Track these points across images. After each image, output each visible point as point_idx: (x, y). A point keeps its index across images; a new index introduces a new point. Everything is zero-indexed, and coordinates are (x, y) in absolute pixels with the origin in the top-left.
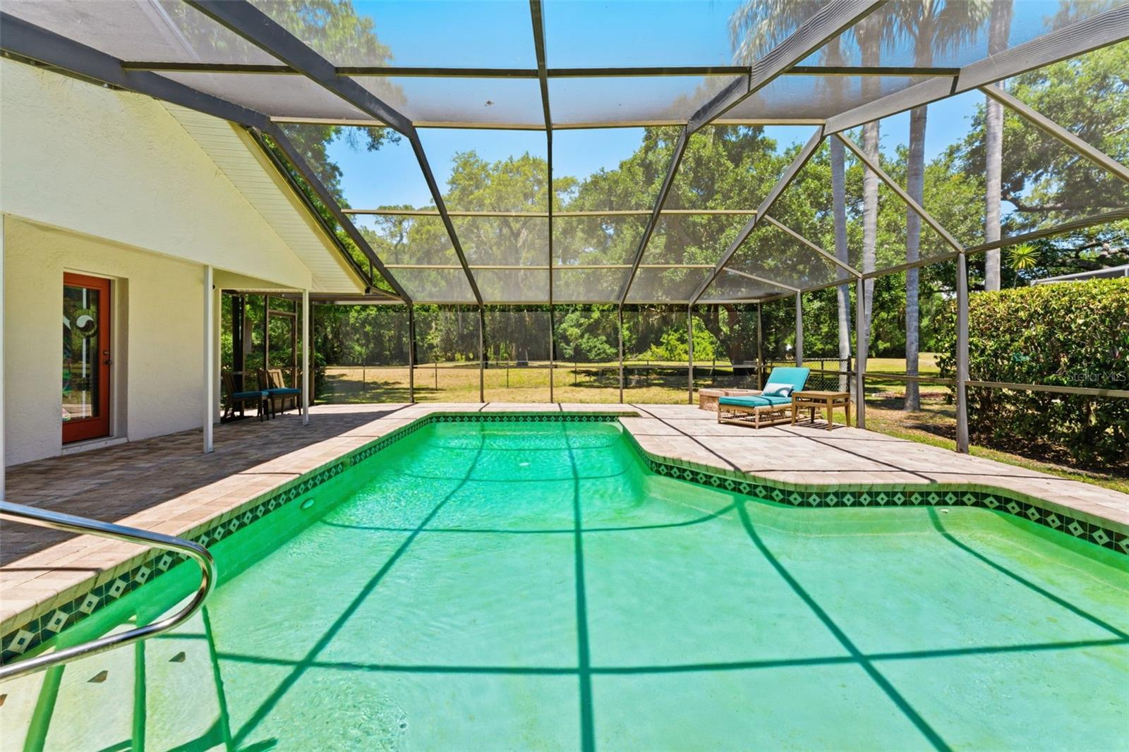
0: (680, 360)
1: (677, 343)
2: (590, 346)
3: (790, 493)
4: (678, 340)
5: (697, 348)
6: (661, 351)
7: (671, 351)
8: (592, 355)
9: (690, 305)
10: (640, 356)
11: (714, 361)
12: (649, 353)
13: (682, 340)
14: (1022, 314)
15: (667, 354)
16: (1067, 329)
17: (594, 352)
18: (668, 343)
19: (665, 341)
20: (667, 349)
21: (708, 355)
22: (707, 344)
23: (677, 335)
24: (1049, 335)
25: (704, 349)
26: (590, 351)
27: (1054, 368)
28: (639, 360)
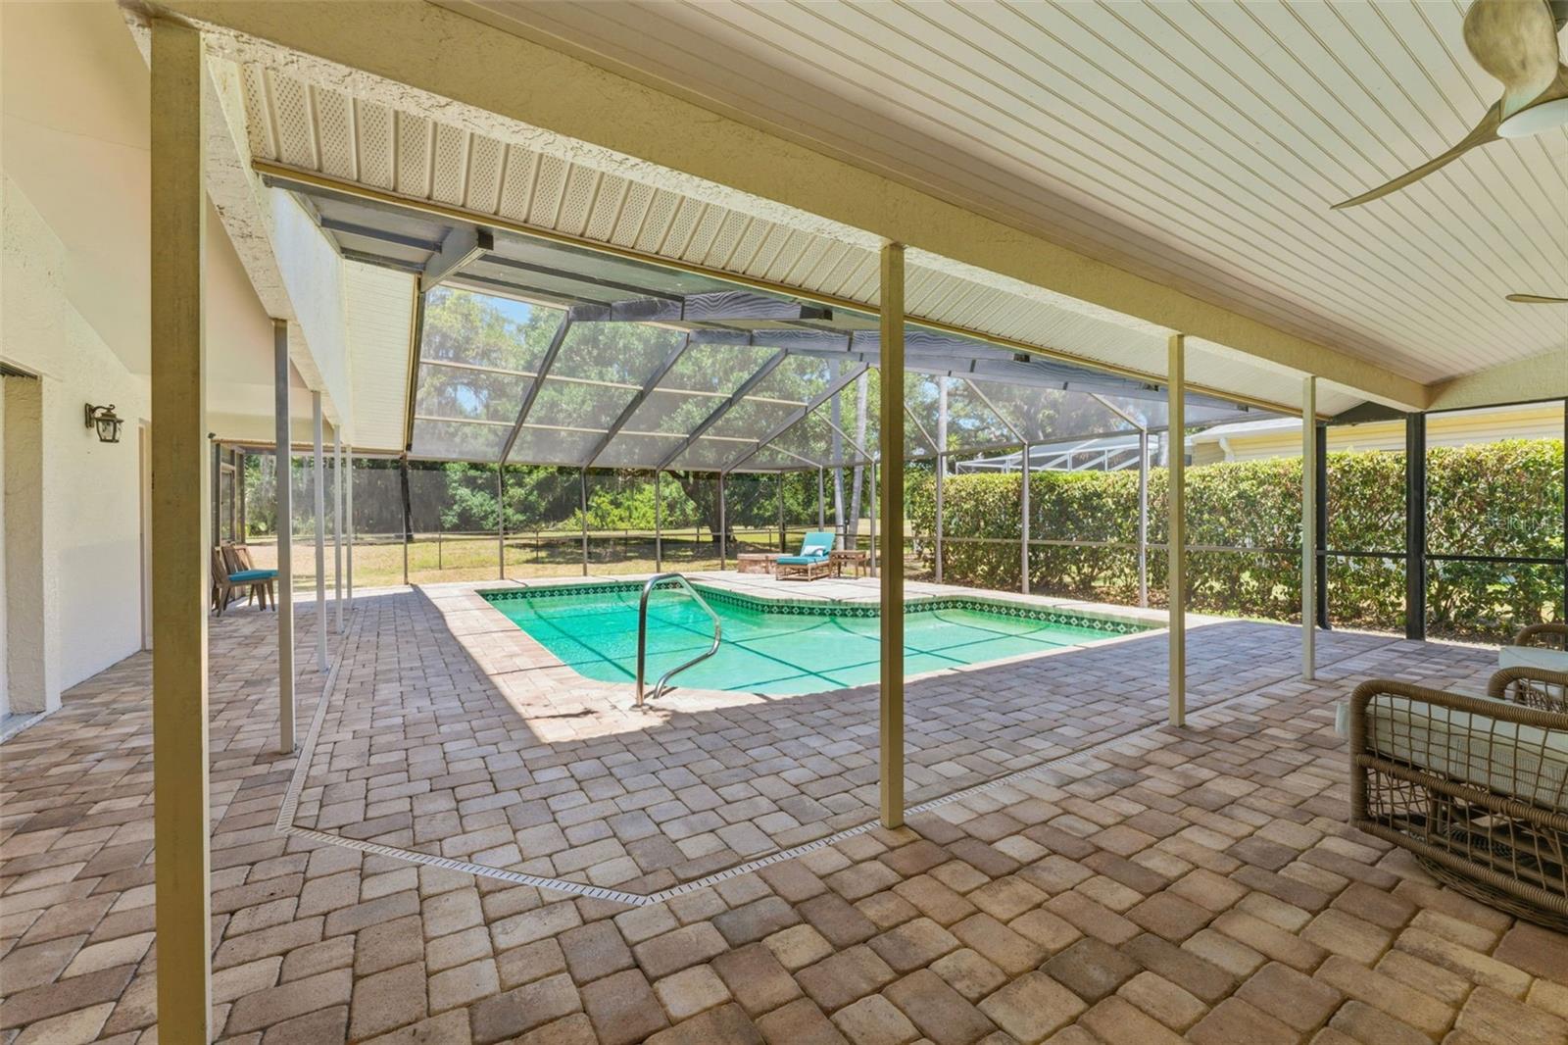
0: (615, 530)
1: (610, 507)
2: (486, 511)
3: (868, 610)
4: (612, 503)
5: (635, 514)
6: (590, 517)
7: (603, 518)
8: (489, 523)
9: (724, 473)
10: (560, 525)
11: (657, 530)
12: (573, 520)
13: (616, 504)
14: (963, 494)
15: (597, 522)
16: (985, 505)
17: (491, 519)
18: (599, 506)
19: (594, 504)
20: (597, 515)
21: (649, 522)
22: (647, 509)
23: (609, 497)
24: (977, 506)
25: (644, 515)
26: (485, 517)
27: (977, 528)
28: (559, 530)
